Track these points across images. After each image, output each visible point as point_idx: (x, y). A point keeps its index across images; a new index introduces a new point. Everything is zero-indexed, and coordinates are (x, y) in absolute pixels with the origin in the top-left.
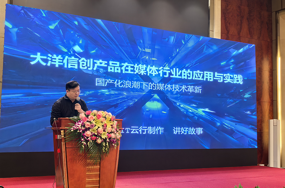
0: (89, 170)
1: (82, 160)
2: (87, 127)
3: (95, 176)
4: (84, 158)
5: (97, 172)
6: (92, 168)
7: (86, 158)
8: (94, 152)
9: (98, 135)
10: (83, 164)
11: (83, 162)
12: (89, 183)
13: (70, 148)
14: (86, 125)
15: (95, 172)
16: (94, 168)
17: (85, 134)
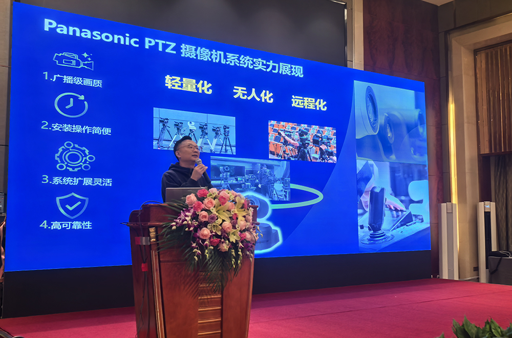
1: (190, 283)
2: (204, 220)
3: (213, 314)
4: (194, 281)
5: (217, 306)
6: (208, 299)
7: (197, 279)
8: (214, 269)
10: (193, 291)
11: (192, 288)
12: (204, 327)
13: (168, 261)
14: (200, 217)
15: (213, 306)
16: (211, 298)
17: (199, 234)
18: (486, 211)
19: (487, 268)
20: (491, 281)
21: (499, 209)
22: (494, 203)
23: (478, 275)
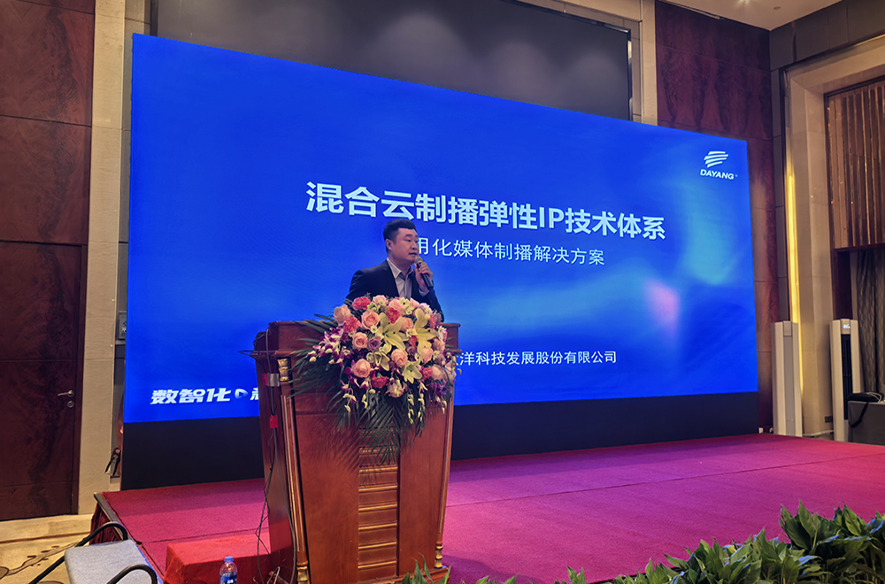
0: (367, 480)
1: (344, 449)
2: (360, 346)
3: (385, 496)
4: (351, 444)
5: (391, 483)
6: (375, 472)
7: (357, 441)
8: (381, 425)
9: (395, 372)
10: (349, 461)
11: (348, 455)
12: (368, 518)
13: (309, 413)
14: (354, 342)
15: (384, 484)
16: (382, 471)
17: (353, 369)
18: (844, 333)
19: (846, 418)
20: (851, 438)
21: (864, 331)
22: (857, 322)
23: (832, 428)
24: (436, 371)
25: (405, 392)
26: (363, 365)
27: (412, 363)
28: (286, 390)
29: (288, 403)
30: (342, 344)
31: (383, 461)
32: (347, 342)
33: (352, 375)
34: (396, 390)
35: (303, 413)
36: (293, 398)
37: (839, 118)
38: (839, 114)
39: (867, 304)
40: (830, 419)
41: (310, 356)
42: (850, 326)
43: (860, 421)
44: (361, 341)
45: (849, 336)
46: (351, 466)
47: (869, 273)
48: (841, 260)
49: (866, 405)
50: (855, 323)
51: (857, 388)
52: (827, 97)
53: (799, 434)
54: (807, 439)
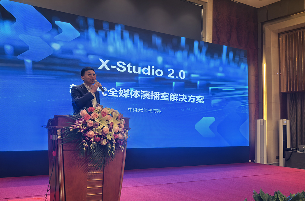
0: (91, 176)
2: (90, 126)
3: (98, 183)
6: (94, 173)
7: (87, 162)
9: (104, 136)
10: (84, 169)
13: (68, 150)
14: (88, 124)
15: (98, 178)
16: (96, 173)
17: (87, 134)
18: (284, 124)
19: (284, 157)
20: (286, 165)
21: (292, 124)
22: (289, 120)
23: (279, 161)
24: (120, 136)
25: (107, 144)
26: (91, 133)
27: (111, 133)
28: (59, 142)
29: (60, 146)
30: (83, 125)
31: (97, 170)
32: (85, 124)
33: (87, 136)
34: (104, 143)
35: (66, 150)
36: (62, 145)
37: (284, 42)
38: (284, 41)
39: (293, 113)
40: (278, 158)
41: (70, 129)
42: (287, 122)
43: (289, 159)
44: (91, 124)
45: (286, 125)
46: (84, 171)
47: (294, 102)
48: (283, 97)
49: (292, 153)
50: (288, 121)
51: (288, 146)
52: (279, 34)
53: (265, 163)
54: (269, 165)
